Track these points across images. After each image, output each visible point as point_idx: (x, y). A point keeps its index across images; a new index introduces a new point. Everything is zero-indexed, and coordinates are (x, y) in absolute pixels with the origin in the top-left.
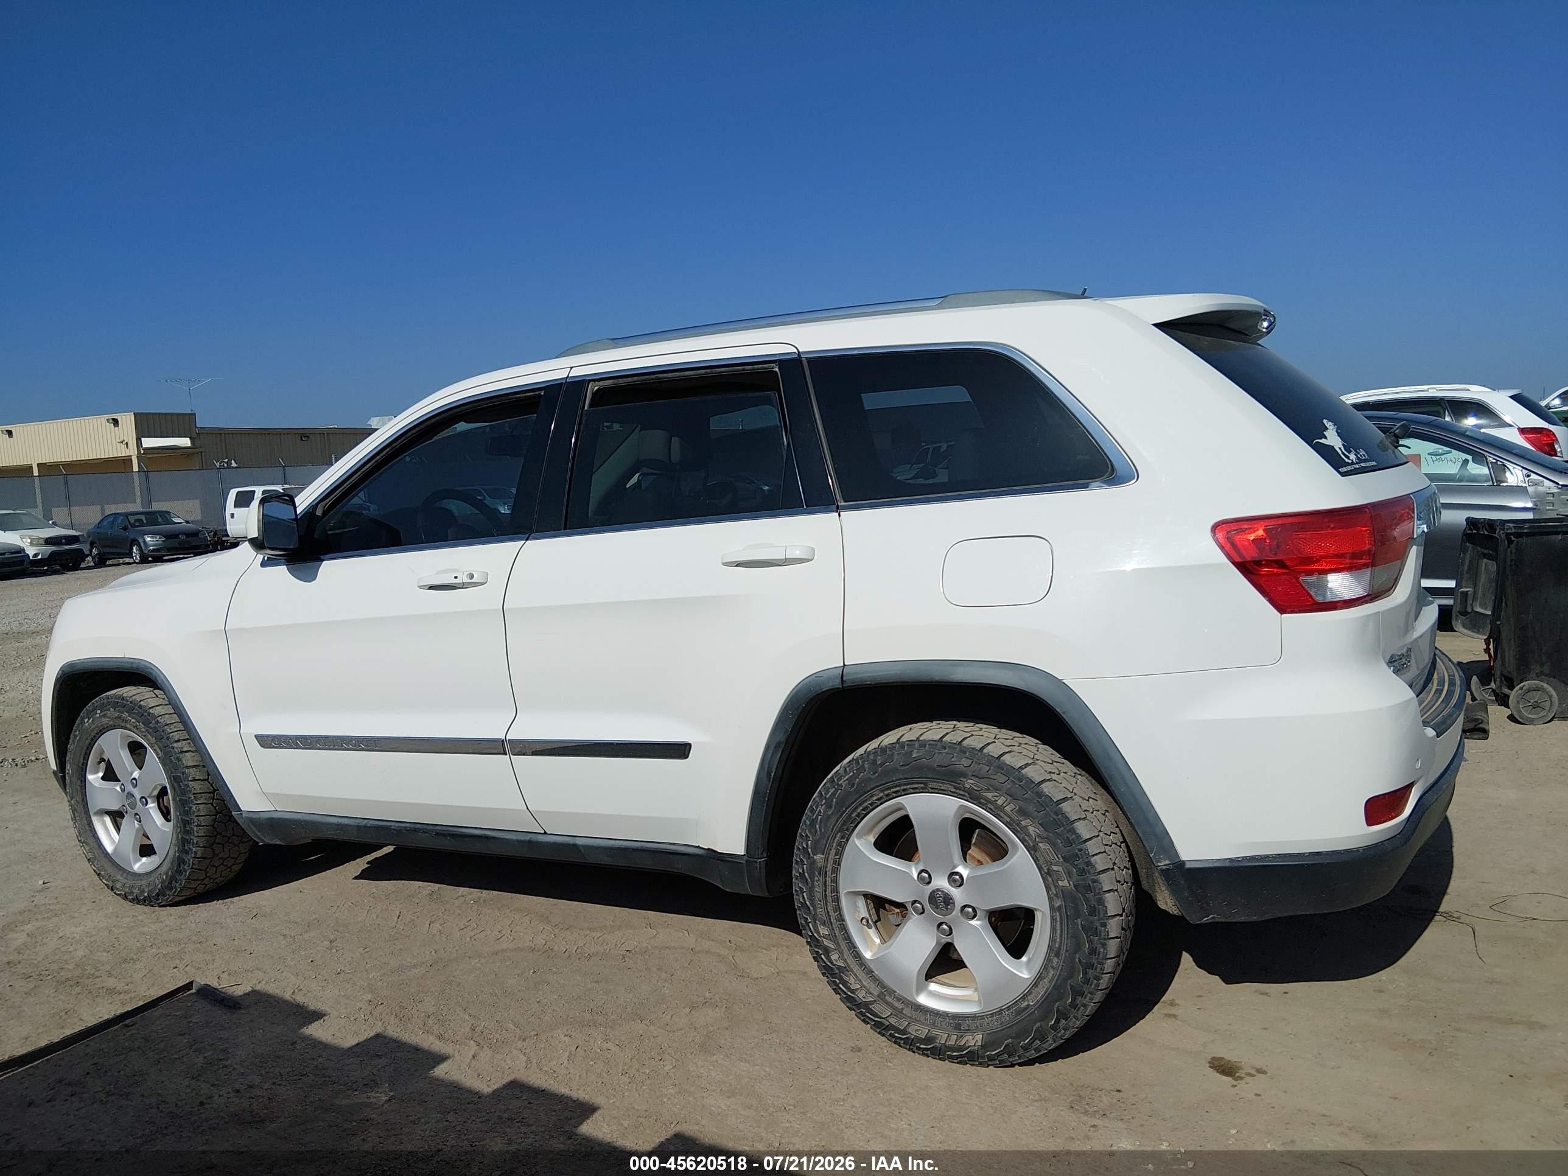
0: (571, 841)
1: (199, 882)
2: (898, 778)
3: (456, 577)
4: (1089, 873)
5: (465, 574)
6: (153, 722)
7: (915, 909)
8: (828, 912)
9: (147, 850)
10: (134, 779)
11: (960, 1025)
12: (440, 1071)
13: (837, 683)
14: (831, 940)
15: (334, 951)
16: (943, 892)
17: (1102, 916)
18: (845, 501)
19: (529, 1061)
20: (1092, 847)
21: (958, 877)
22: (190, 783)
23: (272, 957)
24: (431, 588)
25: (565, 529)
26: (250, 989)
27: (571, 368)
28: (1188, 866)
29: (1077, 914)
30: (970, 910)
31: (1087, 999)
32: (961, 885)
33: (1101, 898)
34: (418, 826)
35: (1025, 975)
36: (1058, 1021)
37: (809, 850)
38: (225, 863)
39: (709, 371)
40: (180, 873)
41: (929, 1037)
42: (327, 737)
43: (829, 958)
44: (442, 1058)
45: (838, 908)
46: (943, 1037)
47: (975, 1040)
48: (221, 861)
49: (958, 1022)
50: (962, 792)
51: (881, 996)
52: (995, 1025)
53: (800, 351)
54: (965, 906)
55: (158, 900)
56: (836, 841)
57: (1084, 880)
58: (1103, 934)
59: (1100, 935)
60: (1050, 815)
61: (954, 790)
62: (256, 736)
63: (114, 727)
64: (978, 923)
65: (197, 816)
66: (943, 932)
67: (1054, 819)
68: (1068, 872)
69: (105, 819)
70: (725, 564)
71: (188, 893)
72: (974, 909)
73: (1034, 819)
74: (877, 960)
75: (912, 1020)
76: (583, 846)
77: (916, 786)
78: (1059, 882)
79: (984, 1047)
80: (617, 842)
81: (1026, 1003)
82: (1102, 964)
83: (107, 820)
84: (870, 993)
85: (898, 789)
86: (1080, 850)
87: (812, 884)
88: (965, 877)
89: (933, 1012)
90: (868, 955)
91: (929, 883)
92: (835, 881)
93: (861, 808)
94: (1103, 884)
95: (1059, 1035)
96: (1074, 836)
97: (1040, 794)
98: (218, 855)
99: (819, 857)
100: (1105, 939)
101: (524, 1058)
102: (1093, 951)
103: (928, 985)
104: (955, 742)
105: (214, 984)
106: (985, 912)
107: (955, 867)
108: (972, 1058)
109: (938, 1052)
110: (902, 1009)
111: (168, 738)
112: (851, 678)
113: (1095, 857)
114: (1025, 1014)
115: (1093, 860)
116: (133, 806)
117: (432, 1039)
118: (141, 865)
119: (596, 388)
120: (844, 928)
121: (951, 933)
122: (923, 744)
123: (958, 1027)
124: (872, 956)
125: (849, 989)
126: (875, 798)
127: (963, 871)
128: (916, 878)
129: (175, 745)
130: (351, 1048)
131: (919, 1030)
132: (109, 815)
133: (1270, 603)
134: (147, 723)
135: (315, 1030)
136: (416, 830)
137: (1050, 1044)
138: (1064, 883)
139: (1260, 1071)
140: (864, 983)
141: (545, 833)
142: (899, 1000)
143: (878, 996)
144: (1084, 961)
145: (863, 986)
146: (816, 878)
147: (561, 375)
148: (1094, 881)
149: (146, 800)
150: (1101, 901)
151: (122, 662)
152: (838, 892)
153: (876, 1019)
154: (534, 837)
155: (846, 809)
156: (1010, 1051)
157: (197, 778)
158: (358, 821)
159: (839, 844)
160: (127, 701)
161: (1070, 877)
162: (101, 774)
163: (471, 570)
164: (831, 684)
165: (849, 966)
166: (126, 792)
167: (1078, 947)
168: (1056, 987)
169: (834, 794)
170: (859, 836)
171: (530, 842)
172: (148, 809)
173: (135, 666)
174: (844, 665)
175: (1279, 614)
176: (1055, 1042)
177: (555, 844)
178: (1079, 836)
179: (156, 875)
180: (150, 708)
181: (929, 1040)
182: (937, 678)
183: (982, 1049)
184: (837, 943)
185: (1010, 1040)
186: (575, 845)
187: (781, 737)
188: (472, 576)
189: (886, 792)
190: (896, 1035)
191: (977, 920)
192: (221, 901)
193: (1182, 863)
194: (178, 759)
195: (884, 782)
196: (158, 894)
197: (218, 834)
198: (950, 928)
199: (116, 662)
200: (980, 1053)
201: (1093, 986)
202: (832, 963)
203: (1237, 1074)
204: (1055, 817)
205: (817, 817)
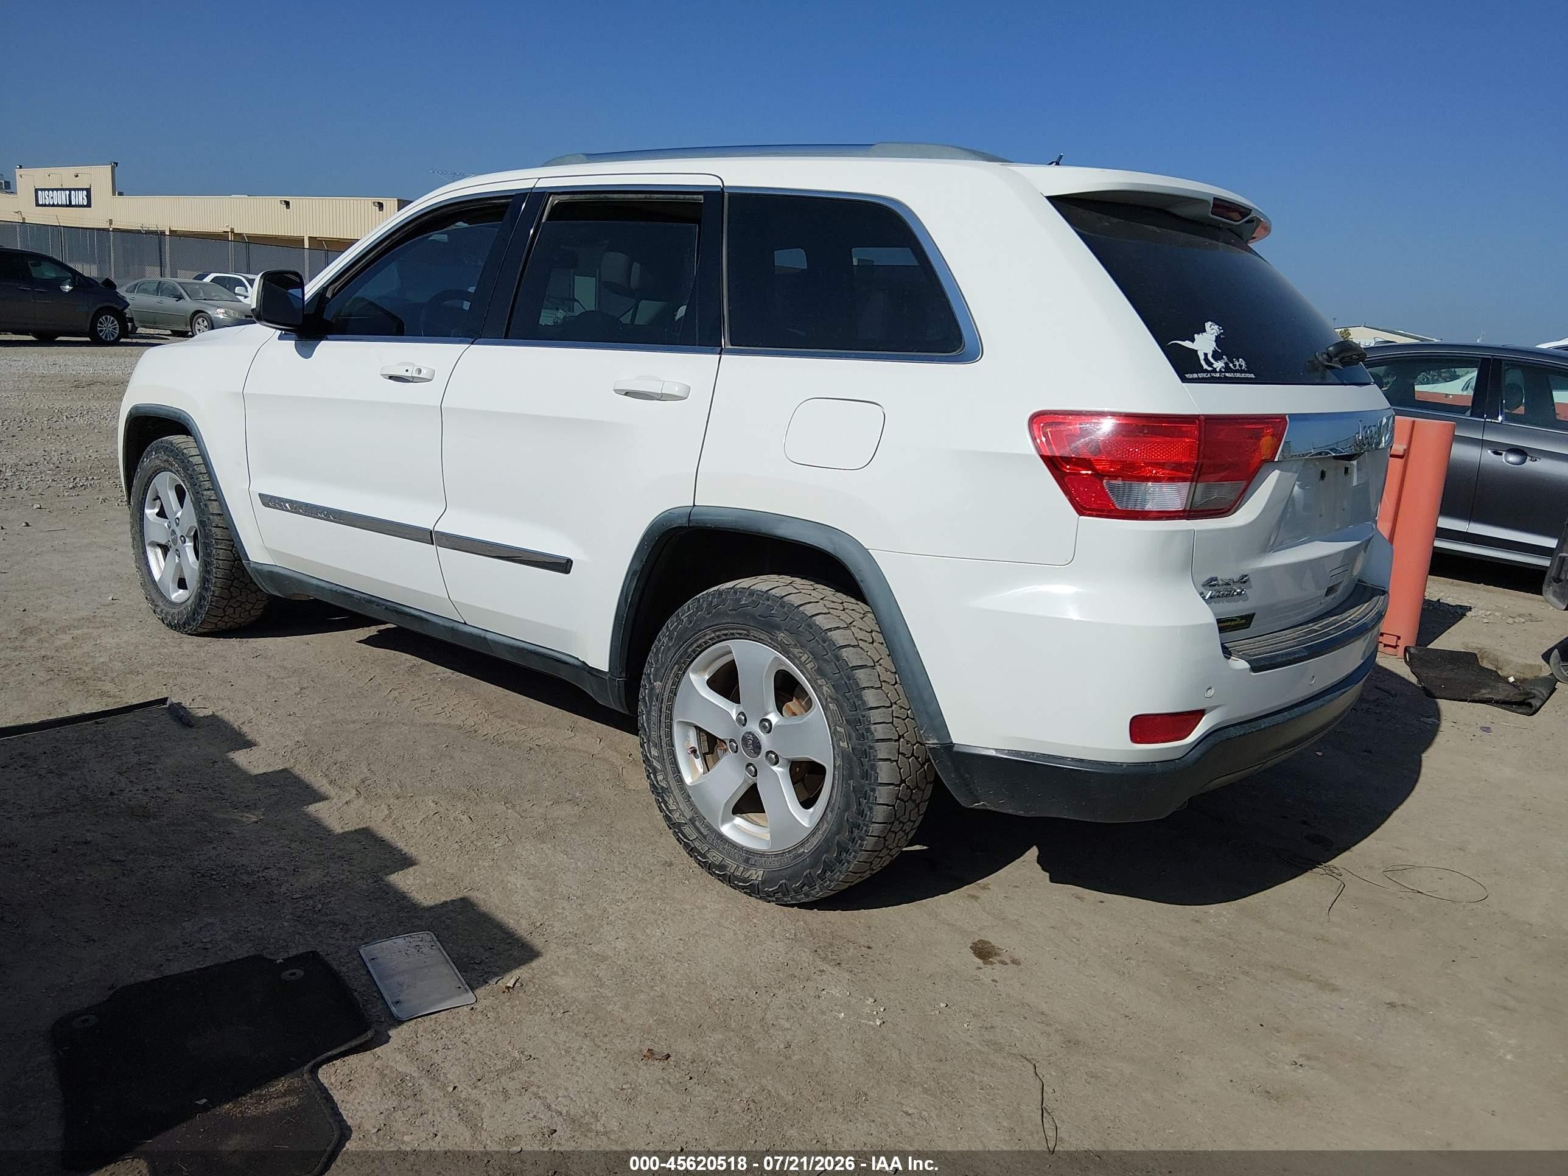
0: (483, 634)
1: (218, 618)
2: (726, 621)
3: (407, 371)
4: (868, 739)
5: (415, 368)
6: (191, 469)
7: (731, 746)
8: (660, 736)
9: (182, 584)
10: (178, 518)
11: (749, 859)
12: (312, 809)
13: (683, 522)
14: (659, 762)
15: (299, 696)
16: (753, 735)
17: (873, 781)
18: (732, 345)
19: (389, 816)
20: (875, 716)
21: (767, 724)
22: (213, 529)
23: (248, 692)
24: (391, 377)
25: (506, 337)
26: (211, 713)
27: (539, 178)
28: (955, 749)
29: (851, 777)
30: (773, 756)
31: (852, 856)
32: (769, 732)
33: (874, 765)
34: (374, 599)
35: (805, 823)
36: (824, 872)
37: (651, 676)
38: (242, 606)
39: (648, 196)
40: (201, 608)
41: (723, 865)
42: (307, 505)
43: (655, 777)
44: (321, 798)
45: (670, 735)
46: (732, 865)
47: (757, 875)
48: (239, 604)
49: (749, 856)
50: (776, 644)
51: (692, 821)
52: (776, 866)
53: (725, 184)
54: (771, 752)
55: (185, 628)
56: (673, 672)
57: (862, 745)
58: (871, 798)
59: (869, 800)
60: (843, 679)
61: (770, 641)
62: (260, 494)
63: (165, 470)
64: (780, 769)
65: (217, 559)
66: (750, 772)
67: (846, 683)
68: (849, 735)
69: (157, 550)
70: (617, 391)
71: (208, 627)
72: (776, 756)
73: (828, 679)
74: (695, 787)
75: (713, 846)
76: (491, 640)
77: (741, 632)
78: (841, 743)
79: (763, 882)
80: (519, 642)
81: (802, 850)
82: (867, 826)
83: (159, 551)
84: (684, 816)
85: (727, 632)
86: (864, 716)
87: (650, 708)
88: (773, 724)
89: (731, 844)
90: (688, 780)
91: (744, 725)
92: (670, 709)
93: (696, 645)
94: (878, 752)
95: (825, 885)
96: (860, 702)
97: (838, 658)
98: (235, 597)
99: (658, 684)
100: (872, 803)
101: (386, 812)
102: (861, 813)
103: (733, 819)
104: (778, 595)
105: (186, 703)
106: (786, 761)
107: (767, 714)
108: (753, 890)
109: (728, 879)
110: (707, 835)
111: (200, 486)
112: (696, 518)
113: (877, 725)
114: (800, 860)
115: (873, 727)
116: (175, 541)
117: (325, 781)
118: (178, 595)
119: (556, 202)
120: (673, 754)
121: (756, 775)
122: (752, 593)
123: (747, 861)
124: (691, 783)
125: (668, 808)
126: (708, 637)
127: (774, 718)
128: (735, 718)
129: (205, 493)
130: (256, 776)
131: (715, 857)
132: (161, 548)
133: (1070, 502)
134: (186, 469)
135: (241, 758)
136: (370, 602)
137: (818, 893)
138: (844, 744)
139: (1015, 962)
140: (680, 806)
141: (465, 623)
142: (707, 826)
143: (690, 820)
144: (851, 820)
145: (679, 808)
146: (654, 703)
147: (528, 185)
148: (871, 748)
149: (185, 539)
150: (873, 767)
151: (169, 411)
152: (671, 719)
153: (685, 840)
154: (456, 625)
155: (683, 644)
156: (785, 890)
157: (220, 525)
158: (332, 586)
159: (677, 675)
160: (175, 447)
161: (850, 740)
162: (156, 510)
163: (419, 365)
164: (679, 522)
165: (670, 788)
166: (171, 529)
167: (847, 807)
168: (826, 840)
169: (677, 627)
170: (695, 671)
171: (452, 629)
172: (185, 548)
173: (178, 415)
174: (694, 505)
175: (1077, 515)
176: (821, 890)
177: (471, 635)
178: (864, 703)
179: (183, 606)
180: (190, 456)
181: (722, 867)
182: (763, 531)
183: (762, 884)
184: (664, 766)
185: (784, 881)
186: (485, 638)
187: (638, 567)
188: (420, 371)
189: (717, 633)
190: (699, 857)
191: (779, 767)
192: (238, 639)
193: (951, 745)
194: (206, 505)
195: (715, 623)
196: (184, 624)
197: (235, 579)
198: (756, 771)
199: (167, 410)
200: (760, 887)
201: (857, 846)
202: (657, 782)
203: (990, 959)
204: (848, 682)
205: (661, 647)
